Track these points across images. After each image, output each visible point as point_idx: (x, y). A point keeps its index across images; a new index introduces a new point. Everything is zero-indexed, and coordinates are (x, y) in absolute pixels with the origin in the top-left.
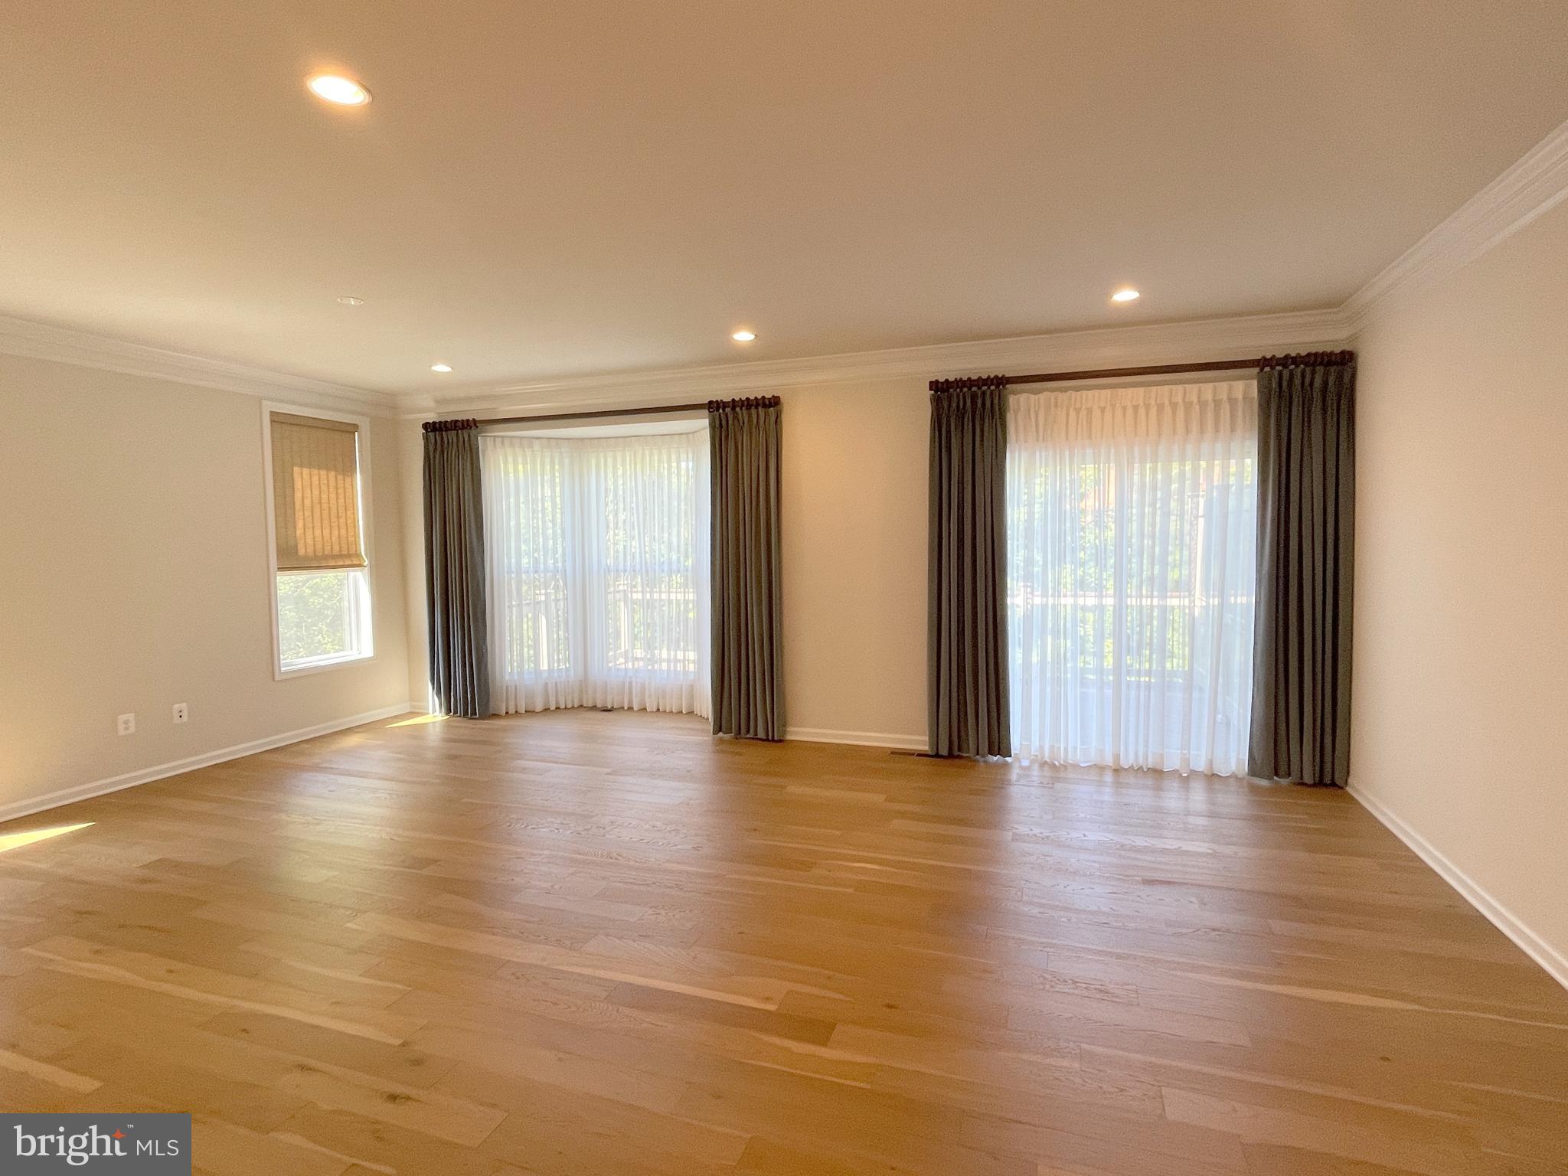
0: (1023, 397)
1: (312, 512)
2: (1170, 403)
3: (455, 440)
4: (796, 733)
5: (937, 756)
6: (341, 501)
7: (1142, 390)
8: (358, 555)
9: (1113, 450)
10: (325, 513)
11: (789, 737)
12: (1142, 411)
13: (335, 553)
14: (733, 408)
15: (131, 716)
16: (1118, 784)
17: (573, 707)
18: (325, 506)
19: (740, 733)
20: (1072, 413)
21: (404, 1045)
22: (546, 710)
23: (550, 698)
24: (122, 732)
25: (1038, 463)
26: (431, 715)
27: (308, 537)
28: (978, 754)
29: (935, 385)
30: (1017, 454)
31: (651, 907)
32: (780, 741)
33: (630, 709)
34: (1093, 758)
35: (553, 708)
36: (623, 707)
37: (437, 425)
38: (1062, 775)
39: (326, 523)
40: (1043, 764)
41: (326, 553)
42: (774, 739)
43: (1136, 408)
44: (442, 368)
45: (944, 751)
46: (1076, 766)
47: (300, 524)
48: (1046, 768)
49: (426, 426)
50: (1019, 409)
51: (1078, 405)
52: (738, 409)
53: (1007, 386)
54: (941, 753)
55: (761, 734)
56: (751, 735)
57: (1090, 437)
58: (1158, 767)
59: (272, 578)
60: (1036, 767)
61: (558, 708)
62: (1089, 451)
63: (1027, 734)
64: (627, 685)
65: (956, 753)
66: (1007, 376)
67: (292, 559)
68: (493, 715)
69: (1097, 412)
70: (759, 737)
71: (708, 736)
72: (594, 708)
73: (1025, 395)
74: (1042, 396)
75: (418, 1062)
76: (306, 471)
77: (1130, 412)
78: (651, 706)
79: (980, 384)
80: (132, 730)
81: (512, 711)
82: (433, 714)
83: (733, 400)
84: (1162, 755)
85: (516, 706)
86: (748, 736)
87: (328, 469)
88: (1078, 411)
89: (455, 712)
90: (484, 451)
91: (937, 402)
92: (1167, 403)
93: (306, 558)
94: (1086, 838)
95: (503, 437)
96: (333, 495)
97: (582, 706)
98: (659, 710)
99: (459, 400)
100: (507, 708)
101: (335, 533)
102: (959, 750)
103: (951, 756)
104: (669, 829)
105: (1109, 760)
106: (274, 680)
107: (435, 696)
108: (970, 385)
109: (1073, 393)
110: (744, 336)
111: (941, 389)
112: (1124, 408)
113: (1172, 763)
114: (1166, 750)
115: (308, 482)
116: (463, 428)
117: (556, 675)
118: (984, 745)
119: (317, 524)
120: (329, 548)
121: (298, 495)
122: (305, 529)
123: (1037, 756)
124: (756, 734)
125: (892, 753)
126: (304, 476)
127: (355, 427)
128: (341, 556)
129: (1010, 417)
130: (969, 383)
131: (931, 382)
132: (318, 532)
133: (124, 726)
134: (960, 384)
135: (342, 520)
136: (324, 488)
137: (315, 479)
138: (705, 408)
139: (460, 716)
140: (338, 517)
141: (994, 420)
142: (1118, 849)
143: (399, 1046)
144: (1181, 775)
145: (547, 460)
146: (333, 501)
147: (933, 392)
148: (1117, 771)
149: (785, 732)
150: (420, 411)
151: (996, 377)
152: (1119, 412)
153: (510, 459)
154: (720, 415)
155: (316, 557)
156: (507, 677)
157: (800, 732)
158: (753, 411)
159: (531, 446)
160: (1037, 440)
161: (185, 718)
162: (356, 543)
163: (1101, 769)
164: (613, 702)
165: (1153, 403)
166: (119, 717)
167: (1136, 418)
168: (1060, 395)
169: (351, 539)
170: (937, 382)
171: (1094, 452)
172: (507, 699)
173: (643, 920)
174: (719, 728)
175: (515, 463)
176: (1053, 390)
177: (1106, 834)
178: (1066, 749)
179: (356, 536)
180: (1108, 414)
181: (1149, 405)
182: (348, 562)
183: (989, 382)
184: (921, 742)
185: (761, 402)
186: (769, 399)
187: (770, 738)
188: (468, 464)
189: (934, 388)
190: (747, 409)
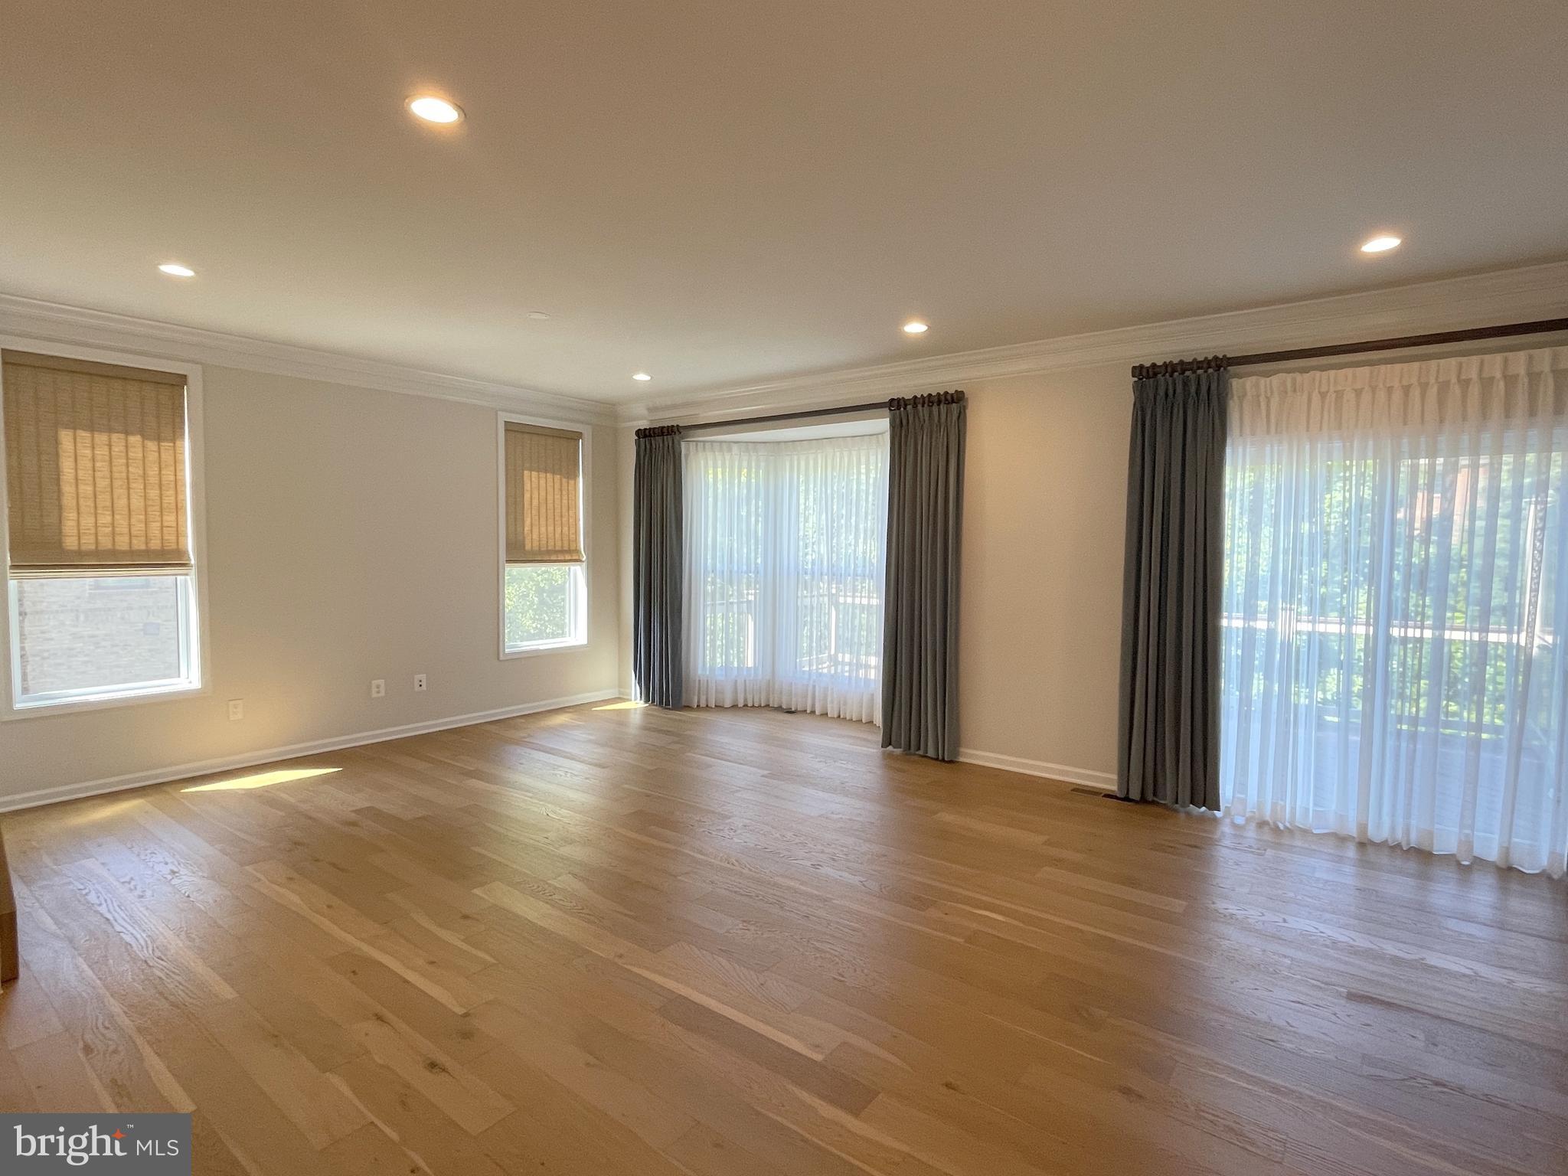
0: (1249, 382)
1: (539, 512)
2: (1459, 381)
3: (661, 445)
4: (972, 756)
5: (1127, 799)
6: (565, 501)
7: (1416, 365)
8: (577, 551)
9: (1371, 443)
10: (550, 512)
11: (961, 759)
12: (1416, 393)
13: (557, 548)
14: (915, 406)
15: (381, 682)
16: (1364, 863)
17: (760, 706)
18: (550, 506)
19: (910, 749)
20: (1316, 397)
21: (466, 1015)
22: (735, 707)
23: (739, 695)
24: (374, 695)
25: (1268, 460)
26: (633, 702)
27: (534, 533)
28: (1177, 803)
29: (1139, 371)
30: (1240, 450)
31: (745, 921)
32: (951, 762)
33: (813, 712)
34: (1331, 825)
35: (741, 705)
36: (806, 711)
37: (647, 432)
38: (1286, 841)
39: (550, 521)
40: (1262, 824)
41: (550, 548)
42: (947, 759)
43: (1407, 390)
44: (642, 377)
45: (1135, 794)
46: (1305, 832)
47: (528, 522)
48: (1266, 829)
49: (638, 432)
50: (1245, 395)
51: (1324, 389)
52: (920, 407)
53: (1229, 368)
54: (1131, 796)
55: (931, 753)
56: (921, 752)
57: (1340, 427)
58: (1426, 847)
59: (501, 570)
60: (1253, 826)
61: (746, 705)
62: (1337, 444)
63: (1241, 786)
64: (810, 688)
65: (1150, 797)
66: (1228, 356)
67: (519, 553)
68: (685, 706)
69: (1350, 396)
70: (929, 755)
71: (876, 749)
72: (779, 709)
73: (1254, 378)
74: (1276, 380)
75: (467, 1035)
76: (534, 474)
77: (1397, 395)
78: (832, 712)
79: (1195, 367)
80: (382, 694)
81: (703, 704)
82: (635, 703)
83: (915, 397)
84: (1431, 833)
85: (707, 700)
86: (917, 753)
87: (554, 473)
88: (1323, 395)
89: (653, 702)
90: (687, 456)
91: (1139, 389)
92: (1454, 380)
93: (532, 552)
94: (1283, 924)
95: (704, 442)
96: (557, 497)
97: (768, 706)
98: (839, 716)
99: (667, 408)
100: (698, 702)
101: (558, 530)
102: (1155, 794)
103: (1143, 800)
104: (797, 841)
105: (1353, 831)
106: (498, 659)
107: (637, 684)
108: (1182, 369)
109: (1318, 374)
110: (915, 328)
111: (1144, 374)
112: (1390, 390)
113: (1447, 842)
114: (1437, 826)
115: (537, 485)
116: (668, 434)
117: (745, 673)
118: (1185, 793)
119: (543, 520)
120: (553, 543)
121: (527, 496)
122: (532, 527)
123: (1254, 812)
124: (926, 751)
125: (1073, 790)
126: (533, 479)
127: (580, 435)
128: (562, 552)
129: (1233, 407)
130: (1182, 367)
131: (1134, 368)
132: (543, 529)
133: (377, 690)
134: (1170, 368)
135: (565, 519)
136: (550, 489)
137: (542, 482)
138: (886, 407)
139: (656, 705)
140: (561, 516)
141: (1211, 409)
142: (1326, 946)
143: (461, 1016)
144: (1459, 864)
145: (745, 464)
146: (557, 502)
147: (1136, 379)
148: (1363, 845)
149: (957, 754)
150: (634, 419)
151: (1216, 358)
152: (1382, 395)
153: (710, 463)
154: (900, 415)
155: (540, 552)
156: (700, 672)
157: (978, 755)
158: (935, 409)
159: (730, 450)
160: (1268, 432)
161: (424, 687)
162: (576, 540)
163: (1341, 839)
164: (797, 705)
165: (1432, 380)
166: (373, 682)
167: (1406, 403)
168: (1298, 376)
169: (572, 536)
170: (1141, 367)
171: (1344, 446)
172: (699, 693)
173: (730, 933)
174: (887, 741)
175: (715, 467)
176: (1288, 371)
177: (1314, 923)
178: (1293, 809)
179: (576, 533)
180: (1366, 397)
181: (1427, 384)
182: (568, 557)
183: (1205, 365)
184: (1108, 780)
185: (943, 398)
186: (952, 395)
187: (940, 757)
188: (672, 467)
189: (1137, 374)
190: (929, 405)
